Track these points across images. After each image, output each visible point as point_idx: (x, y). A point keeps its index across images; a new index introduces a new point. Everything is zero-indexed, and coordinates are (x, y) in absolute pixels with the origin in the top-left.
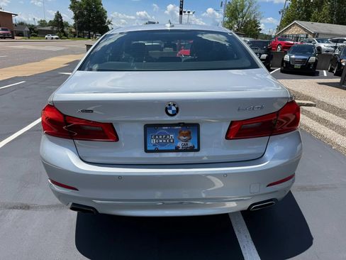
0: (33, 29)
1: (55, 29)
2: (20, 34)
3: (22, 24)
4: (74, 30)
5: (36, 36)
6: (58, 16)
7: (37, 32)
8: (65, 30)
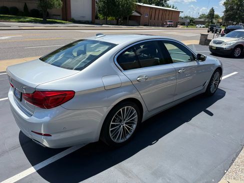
0: (192, 21)
1: (206, 20)
2: (183, 24)
3: (186, 17)
4: (221, 21)
5: (193, 25)
6: (212, 11)
7: (194, 23)
8: (214, 21)
